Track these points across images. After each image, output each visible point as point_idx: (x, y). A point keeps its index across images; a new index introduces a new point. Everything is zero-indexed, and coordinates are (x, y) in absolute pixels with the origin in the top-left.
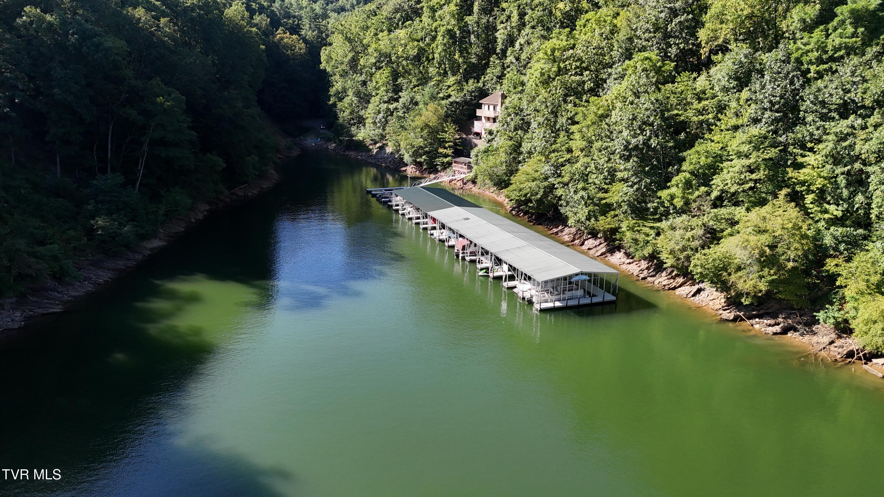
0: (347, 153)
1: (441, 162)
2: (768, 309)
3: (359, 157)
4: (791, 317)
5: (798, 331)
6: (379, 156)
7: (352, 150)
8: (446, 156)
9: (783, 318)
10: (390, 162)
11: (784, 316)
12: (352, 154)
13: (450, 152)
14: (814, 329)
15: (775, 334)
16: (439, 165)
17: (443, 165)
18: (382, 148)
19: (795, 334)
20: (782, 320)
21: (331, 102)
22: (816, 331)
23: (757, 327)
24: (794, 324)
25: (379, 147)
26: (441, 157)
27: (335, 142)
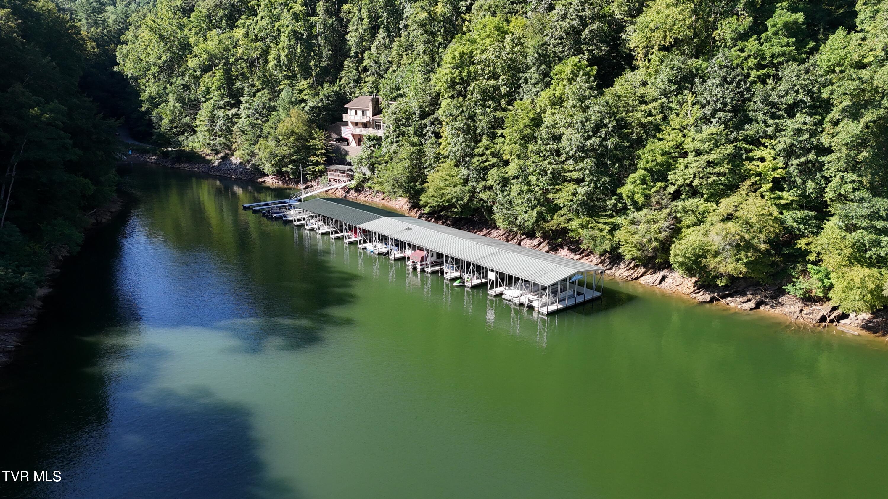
0: (177, 166)
1: (312, 171)
2: (737, 288)
3: (196, 169)
4: (757, 292)
5: (768, 304)
6: (225, 167)
7: (183, 162)
8: (317, 164)
9: (751, 294)
10: (241, 173)
11: (751, 293)
12: (186, 166)
13: (322, 159)
14: (780, 301)
15: (751, 309)
16: (309, 174)
17: (313, 174)
18: (225, 158)
19: (767, 307)
20: (751, 296)
21: (143, 109)
22: (783, 302)
23: (732, 304)
24: (763, 299)
25: (222, 158)
26: (311, 165)
27: (155, 154)
